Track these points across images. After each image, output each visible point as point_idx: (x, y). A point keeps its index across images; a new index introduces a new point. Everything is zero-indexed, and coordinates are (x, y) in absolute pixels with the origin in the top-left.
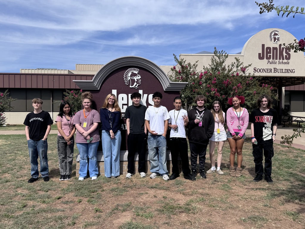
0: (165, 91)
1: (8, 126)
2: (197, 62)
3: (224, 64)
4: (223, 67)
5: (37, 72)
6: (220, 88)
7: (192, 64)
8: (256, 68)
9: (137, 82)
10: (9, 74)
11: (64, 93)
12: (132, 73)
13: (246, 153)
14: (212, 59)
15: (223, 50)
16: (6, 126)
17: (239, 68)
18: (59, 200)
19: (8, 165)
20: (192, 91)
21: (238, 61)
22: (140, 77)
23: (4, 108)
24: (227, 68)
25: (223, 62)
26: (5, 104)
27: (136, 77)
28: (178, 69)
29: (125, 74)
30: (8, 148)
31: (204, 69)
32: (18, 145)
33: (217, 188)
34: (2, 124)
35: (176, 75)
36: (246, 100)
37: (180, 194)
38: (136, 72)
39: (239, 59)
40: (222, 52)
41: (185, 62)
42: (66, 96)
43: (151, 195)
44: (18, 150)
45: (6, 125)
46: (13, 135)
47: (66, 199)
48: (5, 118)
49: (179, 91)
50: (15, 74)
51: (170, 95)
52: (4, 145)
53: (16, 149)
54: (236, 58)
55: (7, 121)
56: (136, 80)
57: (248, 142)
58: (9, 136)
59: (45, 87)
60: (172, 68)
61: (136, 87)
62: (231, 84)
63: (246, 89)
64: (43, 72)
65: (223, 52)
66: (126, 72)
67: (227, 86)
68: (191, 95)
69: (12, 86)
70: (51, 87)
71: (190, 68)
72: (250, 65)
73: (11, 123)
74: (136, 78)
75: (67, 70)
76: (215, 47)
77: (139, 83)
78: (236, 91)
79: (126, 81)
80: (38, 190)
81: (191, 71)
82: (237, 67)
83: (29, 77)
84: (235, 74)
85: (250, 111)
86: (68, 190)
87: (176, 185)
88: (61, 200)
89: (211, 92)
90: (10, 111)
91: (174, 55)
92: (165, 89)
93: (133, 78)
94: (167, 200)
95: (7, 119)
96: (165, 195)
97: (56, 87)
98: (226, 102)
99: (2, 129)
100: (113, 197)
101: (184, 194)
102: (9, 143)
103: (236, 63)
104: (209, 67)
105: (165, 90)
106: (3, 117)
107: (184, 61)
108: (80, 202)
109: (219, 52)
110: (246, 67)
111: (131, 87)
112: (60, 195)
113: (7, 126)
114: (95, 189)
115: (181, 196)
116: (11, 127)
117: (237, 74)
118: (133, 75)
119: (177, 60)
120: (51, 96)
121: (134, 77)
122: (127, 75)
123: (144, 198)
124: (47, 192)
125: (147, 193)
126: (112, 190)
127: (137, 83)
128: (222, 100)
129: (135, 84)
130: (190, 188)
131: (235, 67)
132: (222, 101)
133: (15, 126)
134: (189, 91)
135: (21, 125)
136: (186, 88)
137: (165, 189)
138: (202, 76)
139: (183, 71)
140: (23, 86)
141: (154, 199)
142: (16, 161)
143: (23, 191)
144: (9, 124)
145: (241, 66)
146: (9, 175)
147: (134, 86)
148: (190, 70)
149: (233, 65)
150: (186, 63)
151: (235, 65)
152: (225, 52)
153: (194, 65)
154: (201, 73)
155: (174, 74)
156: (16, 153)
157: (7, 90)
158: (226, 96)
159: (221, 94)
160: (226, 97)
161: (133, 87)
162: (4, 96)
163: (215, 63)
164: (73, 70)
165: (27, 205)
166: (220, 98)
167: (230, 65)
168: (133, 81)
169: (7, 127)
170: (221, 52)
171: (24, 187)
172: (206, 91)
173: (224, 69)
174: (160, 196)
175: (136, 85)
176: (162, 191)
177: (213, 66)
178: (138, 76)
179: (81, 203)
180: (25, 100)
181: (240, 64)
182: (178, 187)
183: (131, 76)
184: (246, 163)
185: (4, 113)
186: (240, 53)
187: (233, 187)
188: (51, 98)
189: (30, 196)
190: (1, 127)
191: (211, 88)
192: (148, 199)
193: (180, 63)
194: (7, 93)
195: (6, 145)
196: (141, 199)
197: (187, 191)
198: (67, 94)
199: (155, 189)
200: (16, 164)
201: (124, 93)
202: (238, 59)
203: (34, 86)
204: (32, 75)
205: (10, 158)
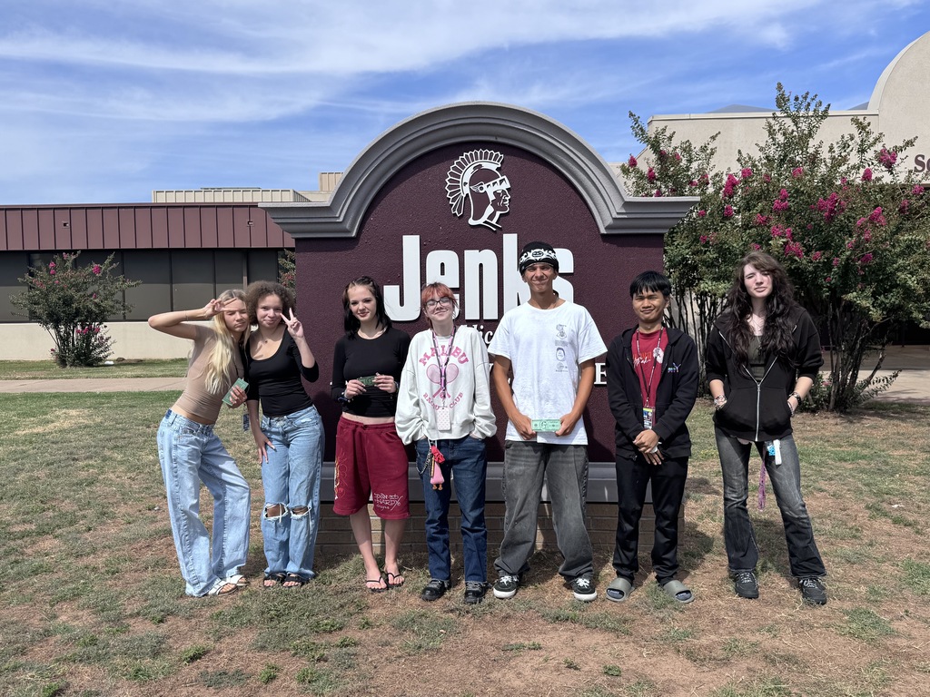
0: (603, 235)
1: (121, 363)
2: (713, 138)
3: (813, 143)
4: (811, 150)
5: (200, 198)
6: (802, 227)
7: (696, 146)
8: (923, 157)
9: (494, 204)
10: (119, 207)
11: (281, 261)
12: (475, 168)
13: (905, 463)
14: (770, 127)
15: (807, 94)
16: (112, 363)
17: (870, 154)
18: (195, 664)
19: (67, 501)
20: (696, 240)
21: (864, 128)
22: (506, 185)
23: (102, 312)
24: (825, 154)
25: (810, 135)
26: (107, 299)
27: (491, 183)
28: (643, 167)
29: (452, 174)
30: (88, 440)
31: (739, 160)
32: (122, 429)
33: (828, 626)
34: (100, 360)
35: (638, 186)
36: (902, 269)
37: (674, 656)
38: (492, 166)
39: (869, 124)
40: (805, 98)
41: (670, 138)
42: (287, 271)
43: (553, 654)
44: (116, 447)
45: (114, 361)
46: (120, 395)
47: (221, 661)
48: (107, 340)
49: (662, 235)
50: (135, 207)
51: (626, 250)
52: (80, 427)
53: (110, 444)
54: (855, 121)
55: (112, 348)
56: (492, 197)
57: (903, 420)
58: (108, 396)
59: (226, 243)
60: (623, 165)
61: (494, 222)
62: (843, 210)
63: (899, 229)
64: (219, 198)
65: (808, 100)
66: (455, 168)
67: (830, 219)
68: (695, 253)
69: (128, 244)
70: (243, 243)
71: (690, 161)
72: (909, 143)
73: (128, 356)
74: (490, 190)
75: (292, 192)
76: (779, 84)
77: (504, 208)
78: (866, 236)
79: (454, 200)
80: (131, 616)
81: (693, 170)
82: (862, 151)
83: (176, 215)
84: (857, 178)
85: (917, 307)
86: (237, 616)
87: (657, 608)
88: (201, 663)
89: (769, 240)
90: (125, 320)
91: (631, 115)
92: (606, 228)
93: (482, 188)
94: (621, 685)
95: (114, 342)
96: (611, 662)
97: (258, 243)
98: (825, 279)
99: (96, 375)
100: (399, 657)
101: (691, 656)
102: (98, 420)
103: (858, 139)
104: (757, 155)
105: (603, 231)
106: (102, 338)
107: (668, 134)
108: (271, 679)
109: (797, 99)
110: (898, 149)
111: (472, 222)
112: (202, 643)
113: (117, 363)
114: (339, 618)
115: (678, 663)
116: (125, 368)
117: (867, 177)
118: (482, 176)
119: (640, 133)
120: (245, 272)
121: (485, 186)
122: (459, 177)
123: (527, 672)
124: (161, 621)
125: (537, 648)
126: (403, 626)
127: (496, 208)
128: (811, 269)
129: (490, 210)
130: (717, 622)
131: (854, 152)
132: (811, 273)
133: (139, 363)
134: (687, 242)
135: (158, 360)
136: (673, 232)
137: (615, 630)
138: (734, 185)
139: (664, 170)
140: (161, 243)
141: (569, 678)
142: (97, 488)
143: (76, 618)
144: (123, 359)
145: (878, 147)
146: (56, 542)
147: (485, 218)
148: (688, 169)
149: (845, 146)
150: (676, 142)
151: (854, 145)
152: (817, 99)
153: (704, 149)
154: (730, 177)
155: (630, 183)
156: (105, 459)
157: (112, 256)
158: (828, 254)
159: (809, 250)
160: (827, 258)
161: (480, 222)
162: (104, 273)
163: (780, 138)
164: (311, 192)
165: (68, 685)
166: (804, 262)
167: (835, 146)
168: (481, 200)
169: (114, 368)
170: (801, 99)
171: (83, 600)
172: (750, 237)
173: (814, 160)
174: (591, 665)
175: (491, 217)
176: (598, 638)
177: (772, 151)
178: (498, 180)
179: (271, 686)
180: (168, 286)
181: (871, 140)
182: (662, 620)
183: (473, 181)
184: (919, 507)
185: (105, 327)
186: (865, 106)
187: (896, 625)
188: (245, 278)
189: (93, 641)
190: (98, 366)
191: (769, 227)
192: (543, 679)
193: (655, 145)
194: (111, 263)
195: (86, 427)
196: (511, 675)
197: (704, 641)
198: (290, 265)
199: (569, 625)
200: (92, 501)
201: (447, 249)
202: (866, 123)
203: (193, 243)
204: (201, 206)
205: (83, 474)
